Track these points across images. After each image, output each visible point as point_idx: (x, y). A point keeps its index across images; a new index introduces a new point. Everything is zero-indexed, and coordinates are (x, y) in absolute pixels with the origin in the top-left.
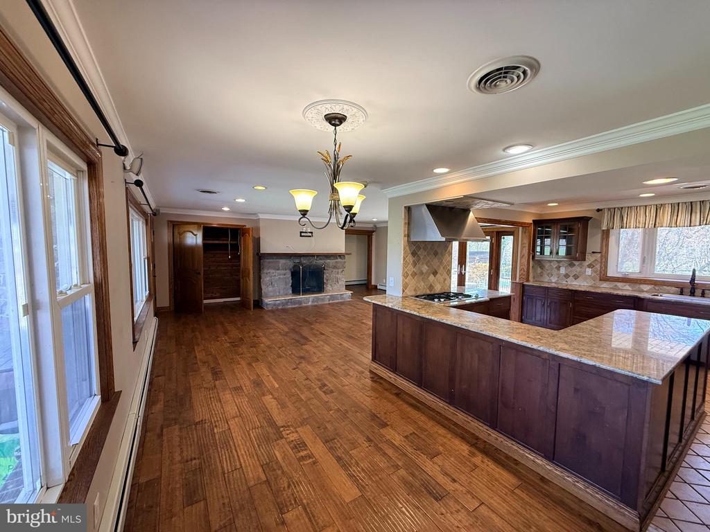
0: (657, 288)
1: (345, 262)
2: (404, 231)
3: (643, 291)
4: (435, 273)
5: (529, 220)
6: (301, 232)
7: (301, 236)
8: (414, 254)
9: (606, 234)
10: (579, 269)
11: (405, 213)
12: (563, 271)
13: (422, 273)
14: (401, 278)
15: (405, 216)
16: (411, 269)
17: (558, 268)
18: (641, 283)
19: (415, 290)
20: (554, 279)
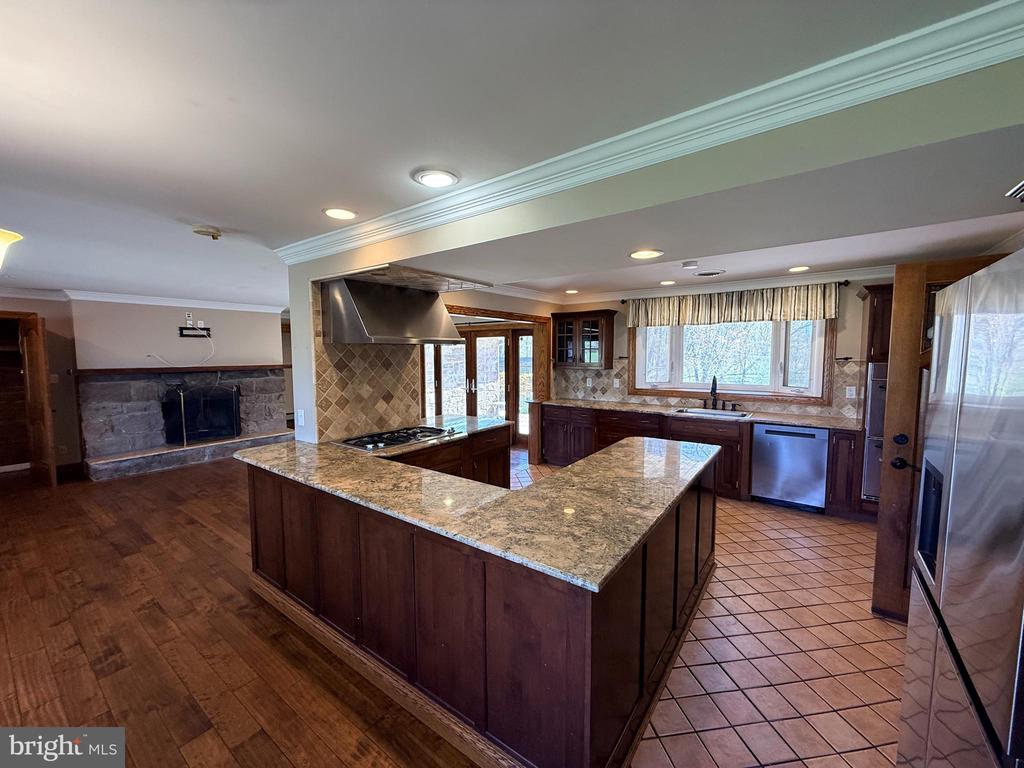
0: (683, 401)
1: (284, 381)
2: (316, 326)
3: (670, 406)
4: (388, 398)
5: (546, 313)
6: (181, 329)
7: (182, 335)
8: (340, 366)
9: (632, 333)
10: (606, 380)
11: (314, 293)
12: (589, 383)
13: (359, 399)
14: (314, 409)
15: (314, 299)
16: (334, 392)
17: (584, 380)
18: (668, 396)
19: (347, 429)
20: (580, 395)
